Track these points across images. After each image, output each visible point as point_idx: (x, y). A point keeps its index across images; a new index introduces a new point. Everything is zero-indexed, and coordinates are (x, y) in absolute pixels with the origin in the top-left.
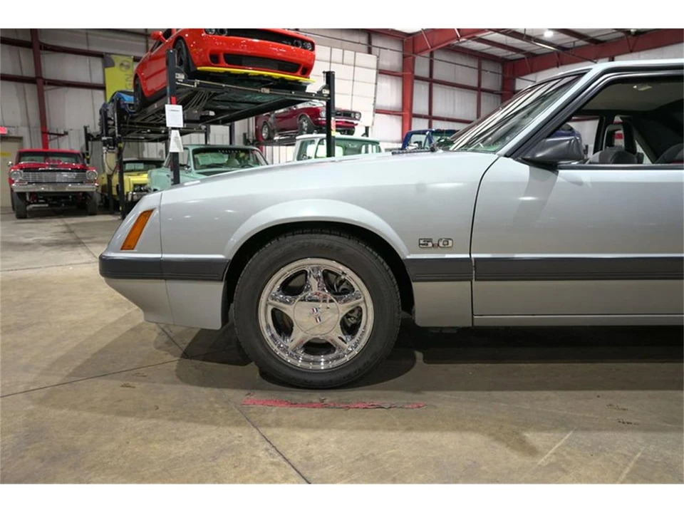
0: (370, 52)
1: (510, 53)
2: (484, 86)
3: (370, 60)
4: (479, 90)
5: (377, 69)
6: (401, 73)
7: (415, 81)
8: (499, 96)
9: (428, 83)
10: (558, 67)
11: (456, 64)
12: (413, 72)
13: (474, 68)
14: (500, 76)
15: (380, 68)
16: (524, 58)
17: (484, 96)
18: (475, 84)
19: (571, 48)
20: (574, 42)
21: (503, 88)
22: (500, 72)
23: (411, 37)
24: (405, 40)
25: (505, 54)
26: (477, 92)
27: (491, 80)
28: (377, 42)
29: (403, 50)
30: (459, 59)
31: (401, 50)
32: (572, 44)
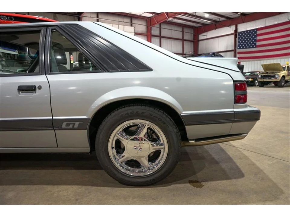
0: (132, 26)
1: (195, 24)
2: (185, 38)
3: (132, 29)
4: (183, 40)
5: (134, 32)
6: (146, 34)
7: (152, 37)
8: (192, 42)
9: (159, 38)
10: (215, 29)
11: (172, 30)
12: (151, 33)
13: (181, 31)
14: (193, 35)
15: (135, 32)
16: (201, 26)
17: (185, 43)
18: (181, 38)
19: (218, 22)
20: (219, 19)
21: (194, 39)
22: (193, 33)
23: (150, 19)
24: (147, 20)
25: (192, 25)
26: (182, 41)
27: (188, 36)
28: (134, 21)
29: (147, 24)
30: (173, 27)
31: (146, 25)
32: (218, 19)
